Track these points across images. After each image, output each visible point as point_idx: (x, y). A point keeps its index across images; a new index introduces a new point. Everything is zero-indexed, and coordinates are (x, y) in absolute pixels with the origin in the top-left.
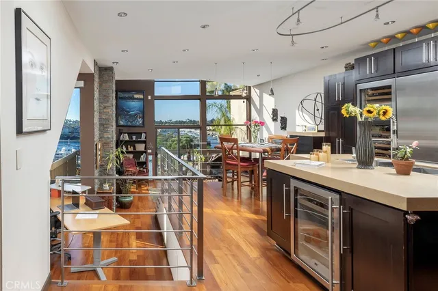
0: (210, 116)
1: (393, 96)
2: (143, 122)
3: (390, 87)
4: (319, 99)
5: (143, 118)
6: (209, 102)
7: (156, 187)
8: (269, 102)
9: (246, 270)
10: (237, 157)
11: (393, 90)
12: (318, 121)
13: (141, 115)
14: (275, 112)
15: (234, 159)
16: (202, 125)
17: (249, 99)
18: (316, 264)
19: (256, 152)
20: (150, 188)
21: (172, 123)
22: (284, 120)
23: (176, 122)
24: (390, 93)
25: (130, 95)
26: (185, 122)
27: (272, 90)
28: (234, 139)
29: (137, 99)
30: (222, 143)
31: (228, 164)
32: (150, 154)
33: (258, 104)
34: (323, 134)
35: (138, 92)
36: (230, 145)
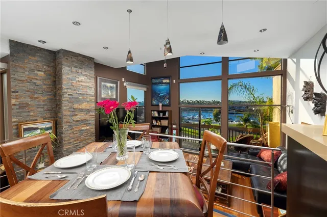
2: (169, 102)
5: (169, 99)
13: (168, 97)
17: (283, 74)
25: (160, 80)
29: (165, 83)
32: (174, 129)
35: (166, 78)
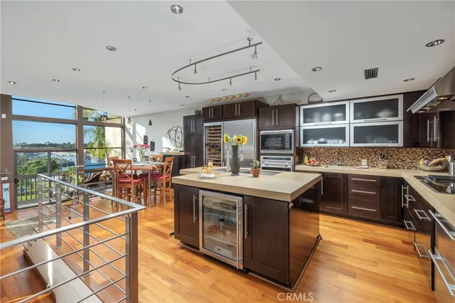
0: (86, 140)
1: (222, 131)
3: (220, 126)
4: (179, 130)
6: (86, 127)
7: (16, 218)
8: (141, 131)
9: (172, 281)
10: (130, 176)
11: (222, 128)
12: (178, 145)
14: (146, 138)
15: (127, 177)
16: (79, 148)
17: (123, 127)
18: (219, 250)
19: (139, 170)
20: (6, 222)
21: (26, 146)
22: (153, 144)
23: (32, 145)
24: (220, 130)
26: (43, 145)
27: (150, 122)
28: (128, 160)
30: (115, 164)
31: (120, 182)
32: (5, 181)
33: (131, 131)
34: (183, 154)
36: (124, 166)
